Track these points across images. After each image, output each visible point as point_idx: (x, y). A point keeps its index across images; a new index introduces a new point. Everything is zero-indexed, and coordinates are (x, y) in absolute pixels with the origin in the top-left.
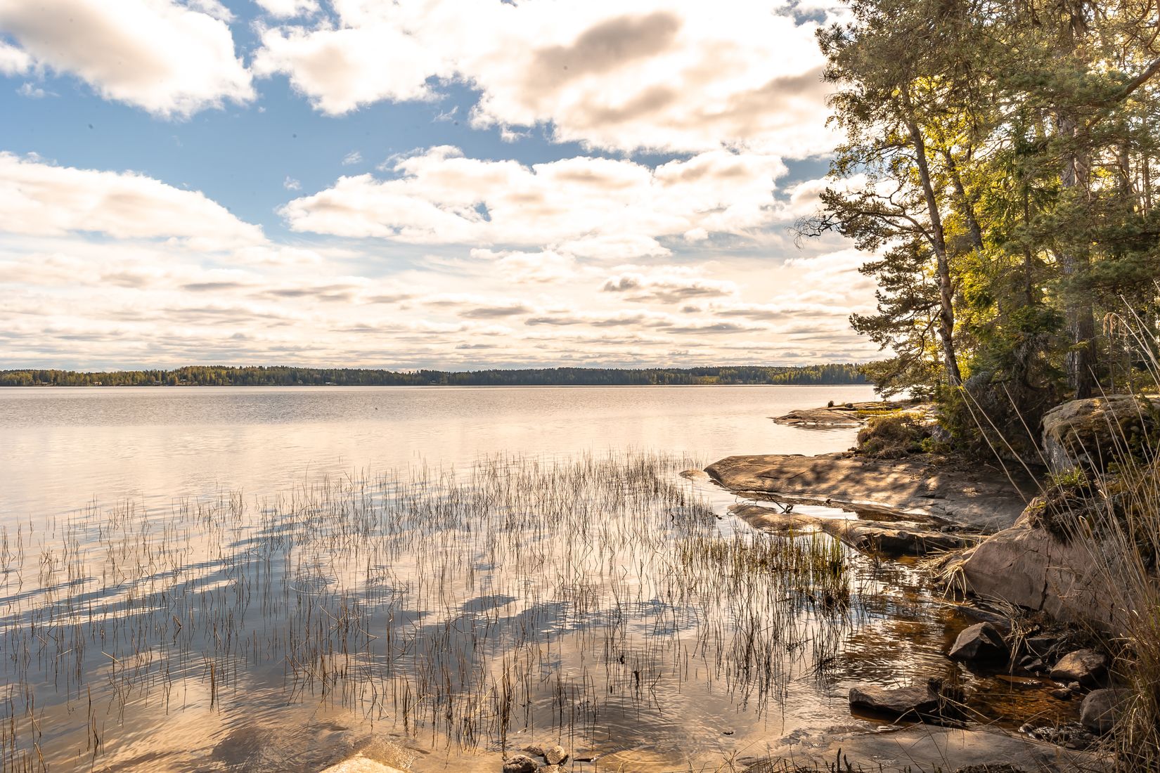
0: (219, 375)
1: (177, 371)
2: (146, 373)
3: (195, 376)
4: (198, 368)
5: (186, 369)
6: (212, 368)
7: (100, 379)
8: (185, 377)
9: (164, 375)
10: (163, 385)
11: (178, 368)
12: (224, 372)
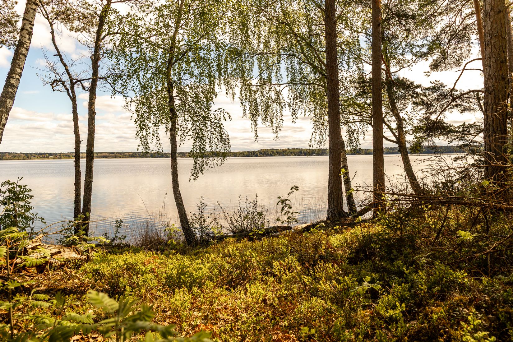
0: (273, 152)
1: (258, 151)
2: (248, 152)
3: (265, 153)
4: (266, 150)
5: (261, 150)
6: (271, 149)
7: (233, 155)
8: (261, 153)
9: (254, 152)
10: (254, 156)
11: (259, 150)
12: (275, 151)
